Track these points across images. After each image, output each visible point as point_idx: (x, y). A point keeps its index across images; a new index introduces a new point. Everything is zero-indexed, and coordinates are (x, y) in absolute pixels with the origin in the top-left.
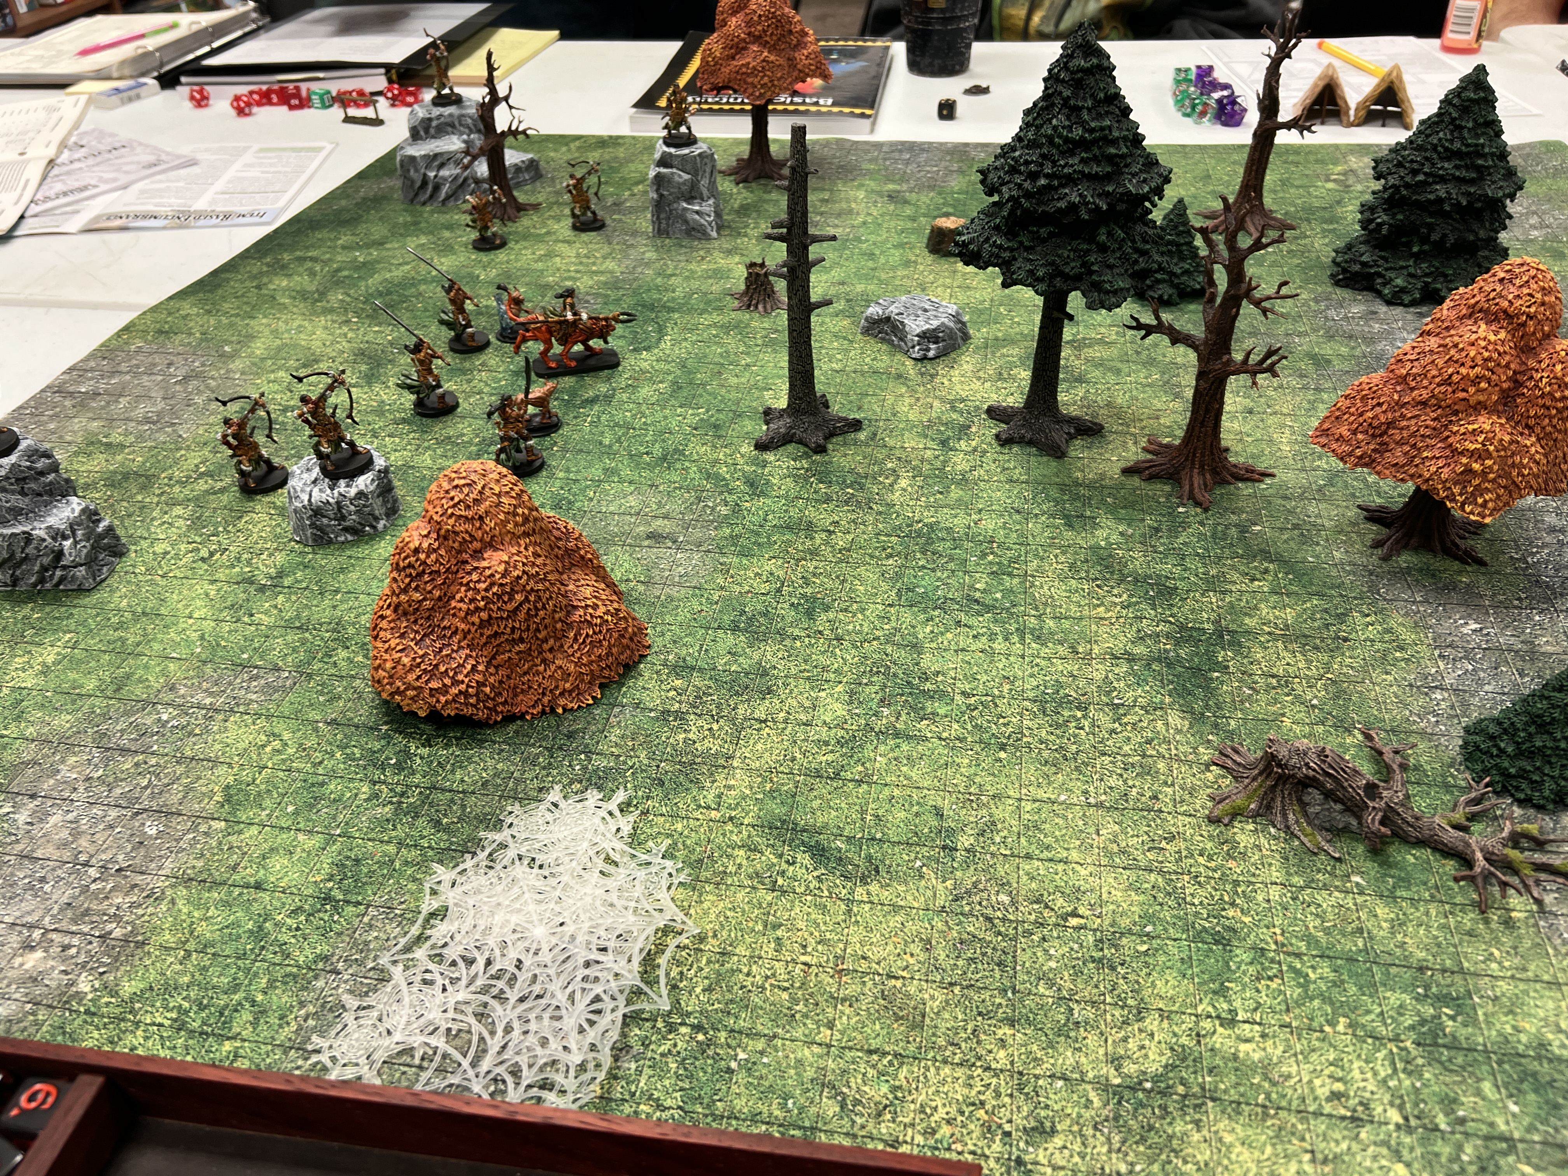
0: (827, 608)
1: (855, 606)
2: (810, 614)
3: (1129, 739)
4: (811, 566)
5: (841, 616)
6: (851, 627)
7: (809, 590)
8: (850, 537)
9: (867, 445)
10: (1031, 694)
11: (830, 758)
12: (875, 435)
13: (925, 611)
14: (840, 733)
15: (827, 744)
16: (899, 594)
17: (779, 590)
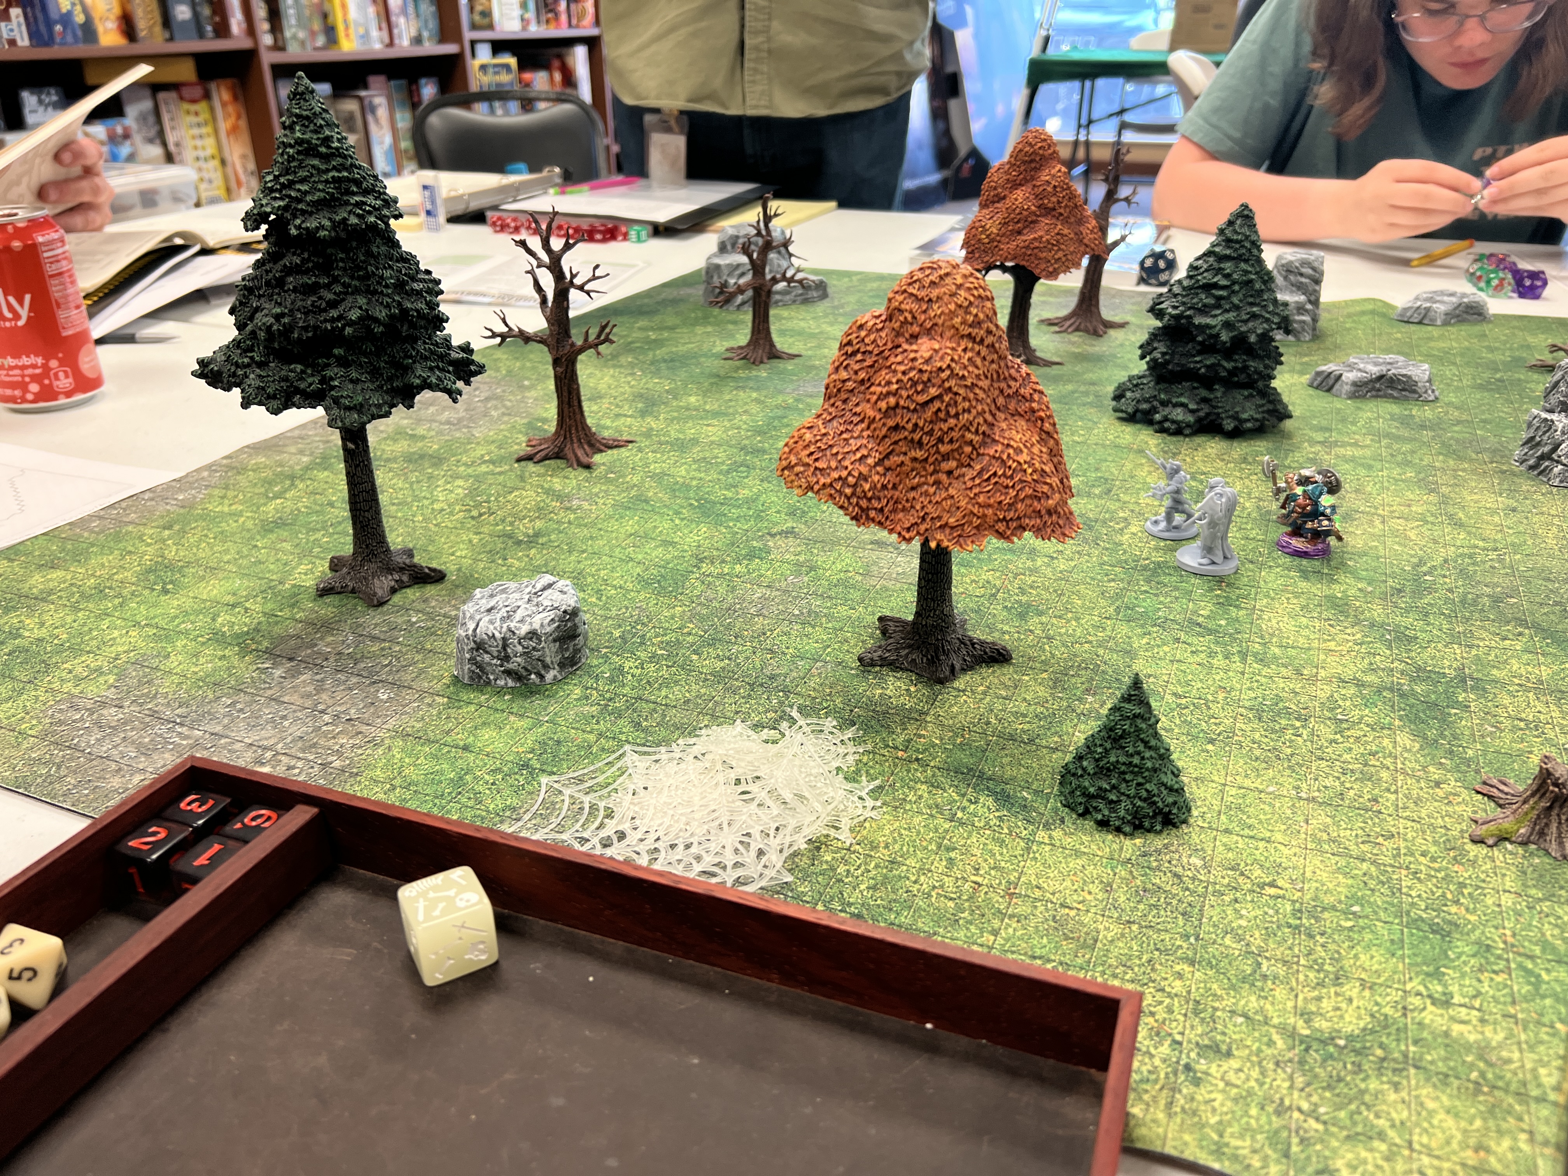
0: (1040, 614)
1: (1070, 615)
2: (1022, 616)
3: (1350, 749)
4: (1029, 580)
5: (1054, 621)
6: (1063, 630)
7: (1024, 599)
8: (1073, 564)
9: (1100, 497)
10: (1248, 704)
11: (1026, 727)
12: (1110, 491)
13: (1142, 626)
14: (1039, 709)
15: (1024, 716)
16: (1118, 610)
17: (994, 595)
